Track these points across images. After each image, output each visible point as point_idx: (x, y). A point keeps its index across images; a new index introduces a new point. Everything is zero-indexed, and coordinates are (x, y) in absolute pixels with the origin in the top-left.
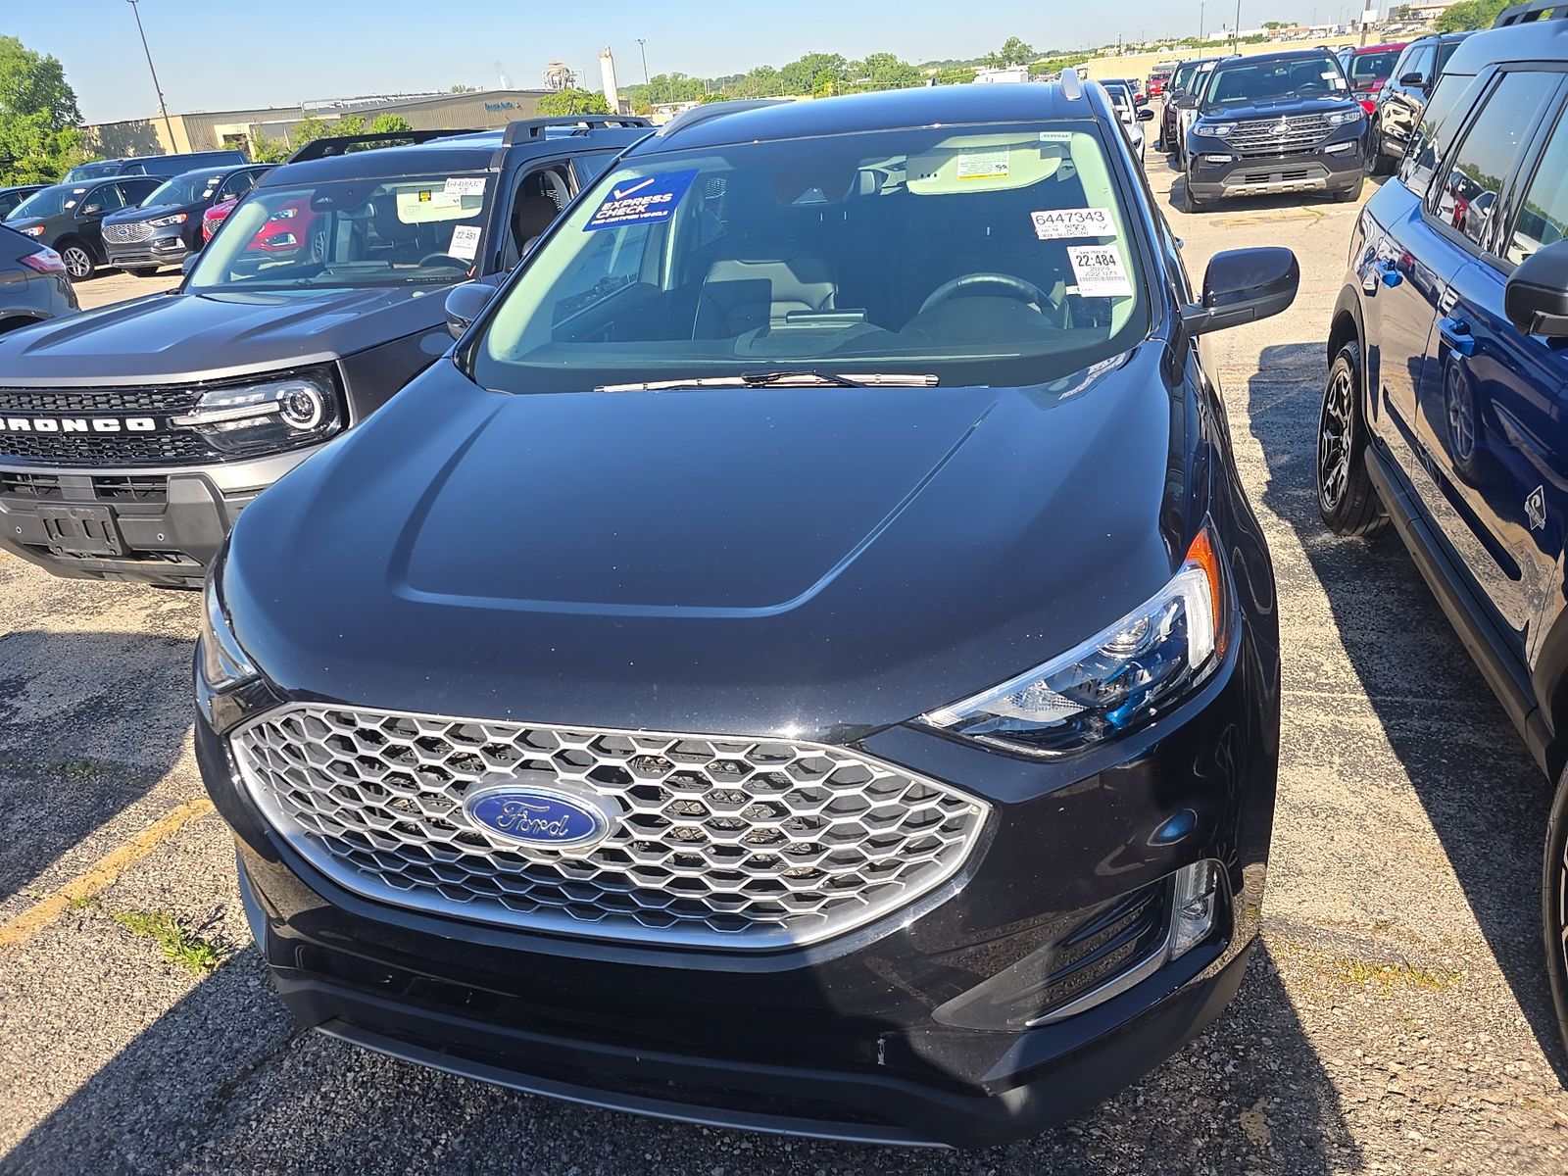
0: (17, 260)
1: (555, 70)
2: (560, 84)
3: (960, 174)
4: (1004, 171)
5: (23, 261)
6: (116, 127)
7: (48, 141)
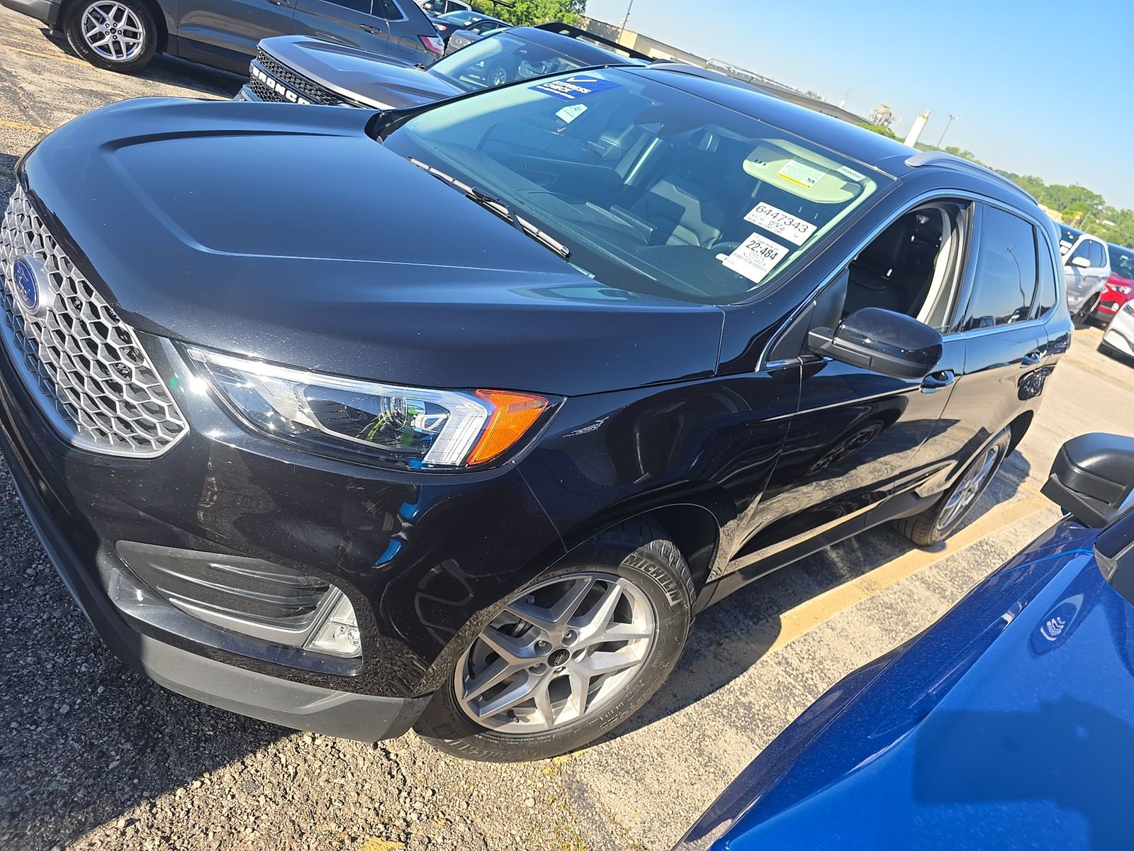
0: (418, 36)
1: (883, 110)
2: (880, 120)
3: (780, 172)
4: (811, 184)
5: (421, 38)
6: (599, 24)
7: (559, 15)
